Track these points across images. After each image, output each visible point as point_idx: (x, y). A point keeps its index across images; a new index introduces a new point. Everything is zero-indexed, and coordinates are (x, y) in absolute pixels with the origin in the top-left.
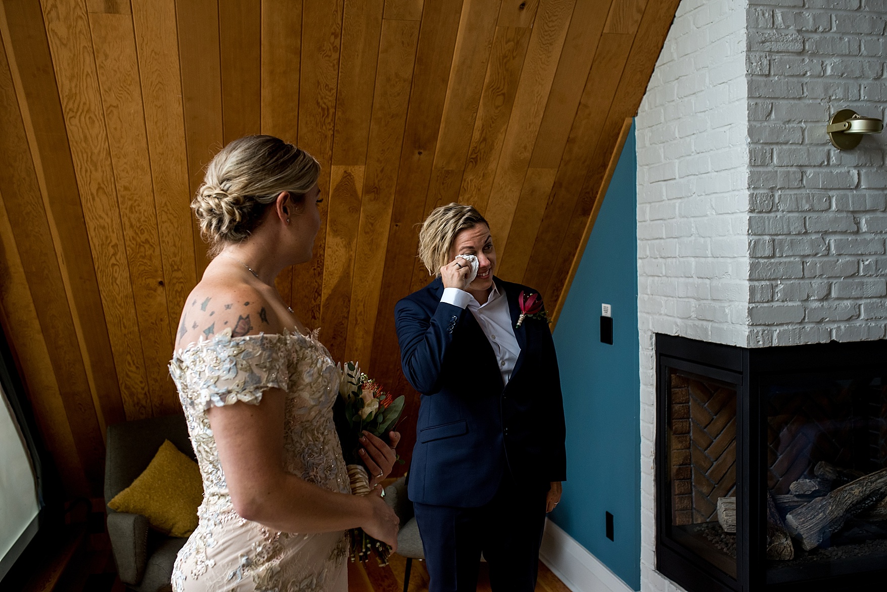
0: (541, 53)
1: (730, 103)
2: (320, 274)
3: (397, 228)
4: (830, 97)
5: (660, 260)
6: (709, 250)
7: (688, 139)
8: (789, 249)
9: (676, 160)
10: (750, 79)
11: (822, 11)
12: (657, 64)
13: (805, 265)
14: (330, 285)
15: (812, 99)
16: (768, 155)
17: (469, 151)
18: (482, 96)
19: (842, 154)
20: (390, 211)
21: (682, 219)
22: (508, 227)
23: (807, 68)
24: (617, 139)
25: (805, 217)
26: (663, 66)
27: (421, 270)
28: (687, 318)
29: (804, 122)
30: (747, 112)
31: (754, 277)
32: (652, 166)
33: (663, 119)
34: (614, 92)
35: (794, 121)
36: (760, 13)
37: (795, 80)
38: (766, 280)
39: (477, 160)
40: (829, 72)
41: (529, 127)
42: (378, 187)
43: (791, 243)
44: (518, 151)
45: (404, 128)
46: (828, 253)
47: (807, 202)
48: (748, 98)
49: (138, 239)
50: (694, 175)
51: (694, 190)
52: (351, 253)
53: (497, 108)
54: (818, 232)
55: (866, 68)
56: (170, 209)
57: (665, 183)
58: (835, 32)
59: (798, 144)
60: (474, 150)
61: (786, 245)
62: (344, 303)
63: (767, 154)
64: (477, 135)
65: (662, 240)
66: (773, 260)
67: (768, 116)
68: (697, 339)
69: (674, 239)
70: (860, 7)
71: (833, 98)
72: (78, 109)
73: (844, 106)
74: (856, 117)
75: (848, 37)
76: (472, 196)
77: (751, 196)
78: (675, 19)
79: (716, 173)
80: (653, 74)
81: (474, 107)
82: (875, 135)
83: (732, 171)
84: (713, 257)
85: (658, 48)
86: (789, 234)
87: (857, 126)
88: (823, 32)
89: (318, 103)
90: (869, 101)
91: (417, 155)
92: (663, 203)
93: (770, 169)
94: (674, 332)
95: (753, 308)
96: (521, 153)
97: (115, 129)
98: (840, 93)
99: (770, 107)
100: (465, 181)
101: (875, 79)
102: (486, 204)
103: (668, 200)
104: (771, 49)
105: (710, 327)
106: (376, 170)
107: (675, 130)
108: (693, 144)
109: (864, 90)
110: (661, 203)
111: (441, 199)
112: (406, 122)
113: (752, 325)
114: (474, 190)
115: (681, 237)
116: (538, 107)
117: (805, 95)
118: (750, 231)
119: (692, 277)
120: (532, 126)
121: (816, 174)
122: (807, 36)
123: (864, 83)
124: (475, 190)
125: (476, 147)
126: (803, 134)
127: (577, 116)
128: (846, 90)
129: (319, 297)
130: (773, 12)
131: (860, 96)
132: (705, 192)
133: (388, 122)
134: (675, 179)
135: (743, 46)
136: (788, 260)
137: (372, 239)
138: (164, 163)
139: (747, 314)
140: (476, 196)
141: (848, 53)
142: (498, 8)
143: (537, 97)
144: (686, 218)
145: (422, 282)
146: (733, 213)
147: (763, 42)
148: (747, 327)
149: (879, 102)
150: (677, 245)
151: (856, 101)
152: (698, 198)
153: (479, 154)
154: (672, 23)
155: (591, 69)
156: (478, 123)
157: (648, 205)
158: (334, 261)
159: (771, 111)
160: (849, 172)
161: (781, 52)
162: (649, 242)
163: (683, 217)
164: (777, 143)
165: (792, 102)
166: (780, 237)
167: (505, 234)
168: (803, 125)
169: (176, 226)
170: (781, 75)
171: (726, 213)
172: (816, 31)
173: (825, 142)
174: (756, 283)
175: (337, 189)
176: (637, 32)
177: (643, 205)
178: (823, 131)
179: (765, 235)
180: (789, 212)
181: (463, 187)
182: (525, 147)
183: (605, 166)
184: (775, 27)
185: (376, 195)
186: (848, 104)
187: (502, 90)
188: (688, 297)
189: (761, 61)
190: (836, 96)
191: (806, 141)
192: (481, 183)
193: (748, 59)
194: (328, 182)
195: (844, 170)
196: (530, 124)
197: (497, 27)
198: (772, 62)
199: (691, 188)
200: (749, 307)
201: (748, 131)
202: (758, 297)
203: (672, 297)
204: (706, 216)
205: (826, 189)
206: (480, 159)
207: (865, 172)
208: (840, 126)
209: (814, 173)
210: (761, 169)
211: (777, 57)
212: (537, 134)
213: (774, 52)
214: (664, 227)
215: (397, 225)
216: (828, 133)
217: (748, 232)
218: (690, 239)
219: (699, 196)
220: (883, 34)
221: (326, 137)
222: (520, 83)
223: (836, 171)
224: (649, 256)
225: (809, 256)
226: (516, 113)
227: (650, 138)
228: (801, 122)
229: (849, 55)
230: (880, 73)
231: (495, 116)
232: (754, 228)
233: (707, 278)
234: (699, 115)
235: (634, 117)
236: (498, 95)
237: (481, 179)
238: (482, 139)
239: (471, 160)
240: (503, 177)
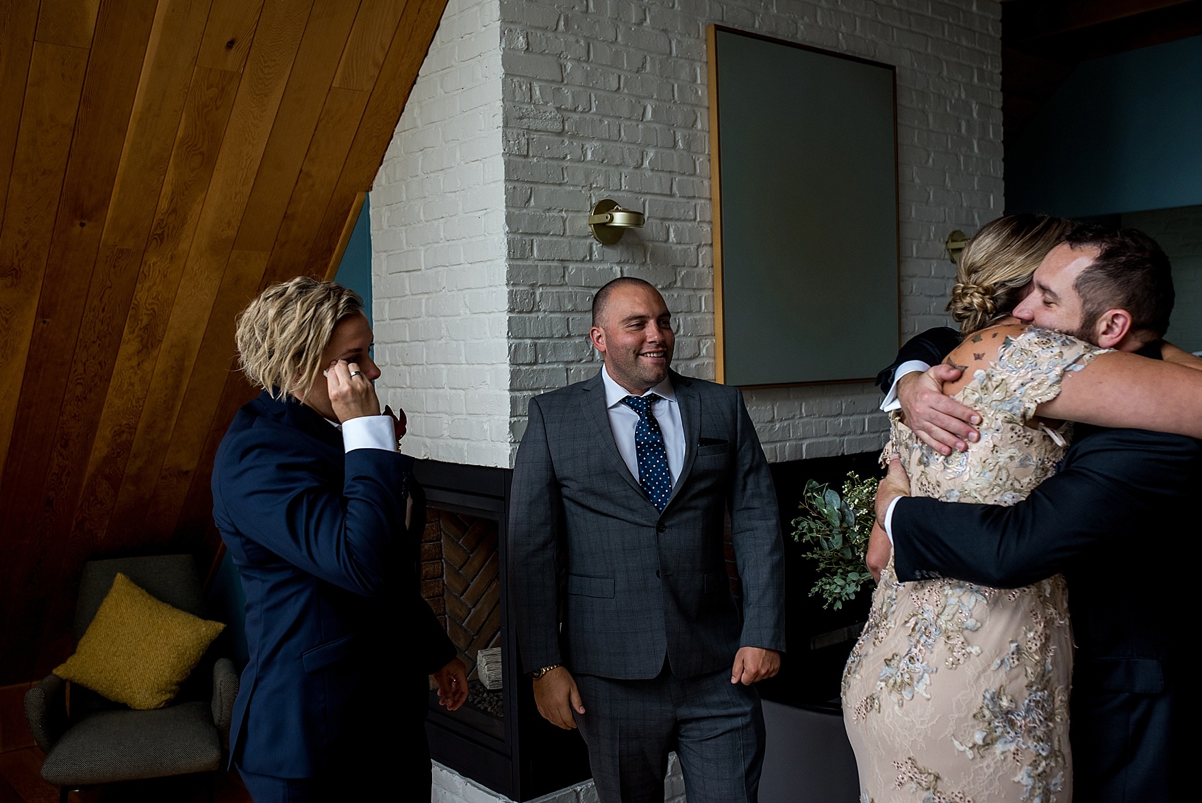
0: (254, 105)
1: (484, 184)
3: (46, 325)
4: (591, 185)
5: (403, 368)
6: (463, 355)
7: (436, 223)
8: (551, 354)
9: (422, 248)
10: (507, 159)
11: (581, 89)
12: (396, 130)
13: (569, 373)
15: (572, 185)
16: (528, 248)
17: (151, 226)
18: (173, 153)
19: (604, 249)
20: (35, 302)
21: (430, 319)
22: (203, 327)
23: (567, 151)
24: (347, 217)
25: (568, 318)
26: (404, 133)
27: (78, 384)
28: (438, 438)
29: (565, 211)
30: (505, 197)
31: (515, 386)
32: (392, 253)
33: (405, 196)
34: (343, 161)
35: (555, 209)
36: (517, 85)
37: (555, 163)
38: (528, 390)
39: (163, 238)
40: (589, 157)
41: (235, 198)
42: (17, 269)
43: (554, 347)
44: (219, 228)
45: (60, 189)
46: (593, 359)
47: (569, 301)
48: (506, 180)
50: (444, 266)
51: (444, 285)
53: (193, 170)
54: (582, 335)
55: (626, 156)
57: (408, 274)
58: (594, 114)
59: (559, 235)
60: (159, 223)
61: (549, 349)
63: (527, 245)
64: (164, 204)
65: (406, 344)
66: (535, 367)
67: (527, 202)
68: (451, 462)
69: (421, 343)
70: (619, 88)
71: (594, 186)
73: (605, 195)
74: (617, 208)
75: (609, 120)
76: (154, 284)
77: (511, 293)
78: (419, 78)
79: (470, 265)
80: (391, 142)
81: (161, 168)
82: (637, 229)
83: (489, 263)
84: (468, 364)
85: (398, 111)
86: (552, 337)
87: (619, 219)
88: (582, 112)
90: (630, 191)
91: (77, 229)
92: (406, 298)
93: (530, 263)
94: (423, 455)
95: (515, 422)
96: (223, 231)
98: (600, 181)
99: (529, 192)
100: (146, 264)
101: (635, 168)
102: (173, 295)
103: (412, 294)
104: (529, 126)
105: (466, 446)
106: (17, 245)
107: (419, 211)
108: (442, 230)
109: (625, 180)
110: (403, 298)
111: (110, 287)
112: (64, 181)
113: (515, 442)
114: (158, 277)
115: (429, 339)
116: (247, 173)
117: (566, 181)
118: (510, 334)
119: (443, 388)
120: (238, 197)
121: (579, 270)
122: (566, 114)
123: (625, 171)
124: (160, 277)
125: (162, 220)
126: (564, 224)
127: (297, 187)
128: (607, 178)
130: (530, 85)
131: (621, 185)
132: (456, 288)
133: (37, 181)
134: (420, 270)
135: (499, 121)
136: (551, 366)
137: (6, 341)
139: (508, 430)
140: (160, 284)
141: (608, 137)
142: (198, 43)
143: (246, 160)
144: (434, 318)
145: (80, 400)
146: (490, 313)
147: (521, 118)
148: (509, 444)
149: (640, 193)
150: (424, 350)
151: (617, 190)
152: (449, 294)
153: (166, 229)
154: (414, 83)
155: (316, 130)
156: (167, 189)
157: (387, 301)
159: (530, 196)
160: (611, 269)
161: (539, 131)
162: (390, 345)
163: (431, 316)
164: (537, 234)
165: (552, 188)
166: (542, 341)
167: (200, 334)
168: (564, 214)
170: (540, 157)
171: (482, 313)
172: (575, 110)
173: (586, 234)
174: (518, 394)
176: (373, 89)
177: (381, 300)
178: (584, 222)
179: (527, 338)
180: (551, 312)
181: (143, 272)
182: (229, 223)
183: (331, 250)
184: (534, 102)
185: (16, 278)
186: (610, 193)
187: (199, 148)
188: (439, 412)
189: (519, 139)
190: (597, 184)
191: (568, 233)
192: (168, 268)
193: (505, 135)
195: (607, 266)
196: (236, 194)
197: (196, 68)
198: (530, 141)
199: (439, 281)
200: (510, 422)
201: (506, 218)
202: (520, 410)
203: (419, 412)
204: (459, 315)
205: (589, 287)
206: (168, 235)
207: (628, 270)
208: (602, 218)
209: (577, 268)
210: (520, 263)
211: (536, 136)
212: (245, 206)
213: (532, 130)
214: (407, 328)
215: (44, 322)
216: (590, 225)
217: (508, 334)
218: (440, 342)
219: (449, 291)
220: (642, 120)
222: (224, 141)
223: (599, 267)
224: (389, 363)
225: (572, 362)
226: (218, 179)
227: (388, 219)
228: (561, 211)
229: (608, 140)
230: (640, 162)
231: (191, 181)
232: (514, 331)
233: (461, 389)
234: (449, 195)
235: (368, 191)
236: (194, 154)
237: (168, 261)
238: (171, 210)
239: (155, 236)
240: (198, 260)
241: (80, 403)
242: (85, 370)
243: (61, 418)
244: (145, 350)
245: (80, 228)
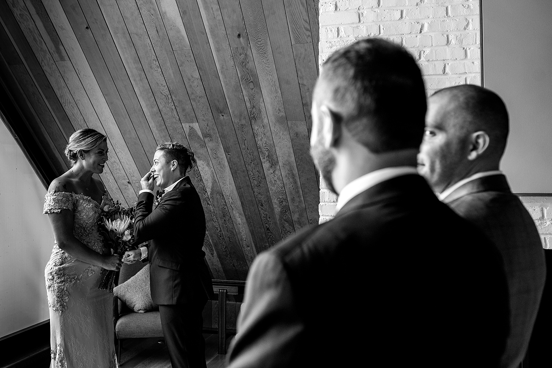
0: (262, 58)
2: (201, 180)
3: (230, 155)
14: (209, 186)
17: (248, 114)
18: (241, 84)
20: (222, 147)
39: (255, 118)
41: (276, 99)
42: (209, 134)
44: (276, 112)
45: (208, 103)
49: (111, 160)
52: (212, 169)
53: (252, 89)
56: (119, 146)
60: (250, 112)
62: (220, 196)
64: (248, 104)
72: (66, 102)
76: (262, 138)
81: (239, 90)
89: (162, 93)
96: (279, 113)
97: (83, 110)
100: (254, 130)
106: (204, 125)
111: (246, 140)
112: (208, 100)
114: (262, 135)
116: (275, 87)
120: (277, 98)
127: (302, 91)
129: (206, 193)
137: (219, 162)
138: (107, 124)
142: (227, 38)
143: (272, 82)
153: (254, 114)
156: (246, 98)
158: (205, 174)
167: (293, 159)
169: (124, 155)
175: (189, 136)
176: (313, 41)
181: (255, 133)
182: (279, 110)
185: (211, 138)
187: (250, 80)
192: (264, 131)
194: (184, 132)
197: (231, 48)
206: (257, 117)
212: (282, 102)
215: (229, 154)
221: (172, 109)
222: (258, 76)
231: (254, 94)
236: (249, 83)
237: (262, 128)
238: (252, 107)
239: (252, 118)
240: (275, 127)
241: (259, 188)
242: (253, 174)
243: (255, 194)
244: (273, 166)
245: (222, 117)
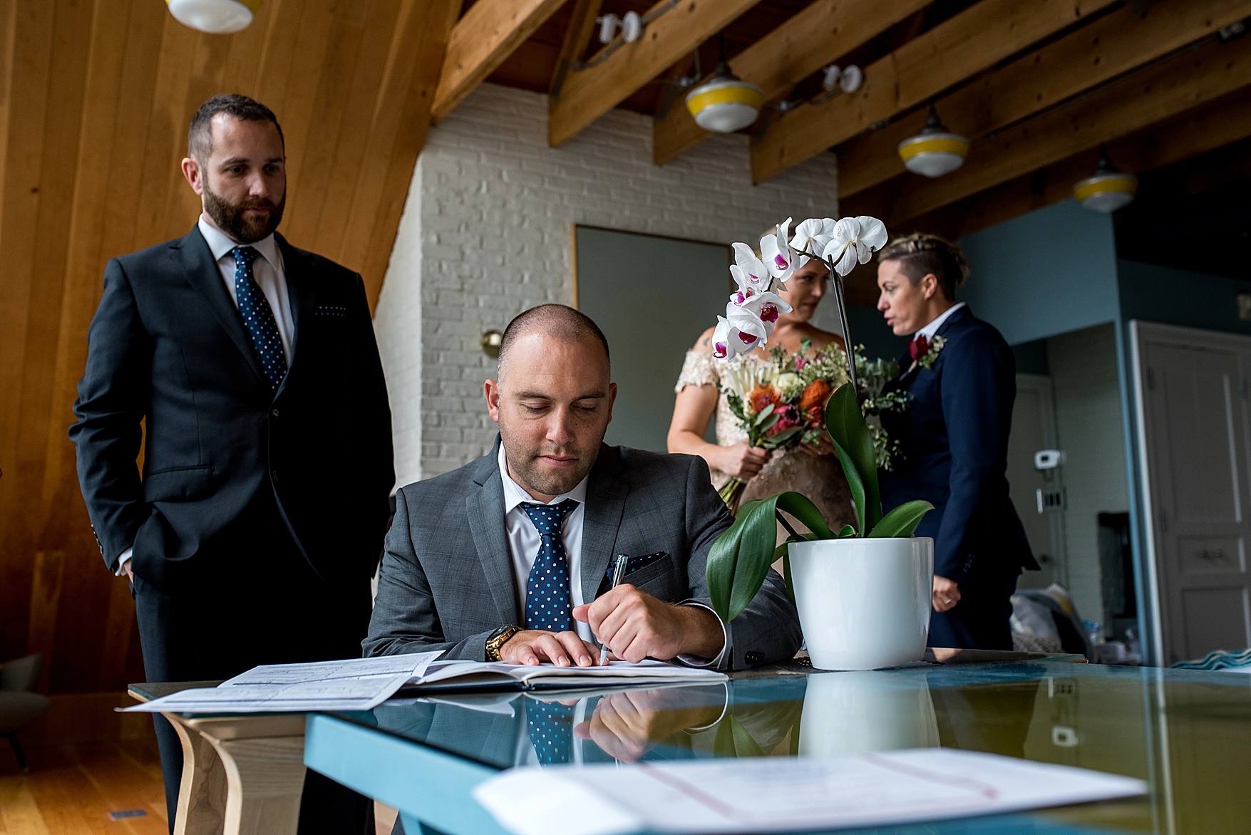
8: (451, 421)
11: (476, 265)
13: (463, 434)
16: (435, 357)
19: (491, 360)
23: (465, 301)
25: (464, 400)
37: (456, 308)
38: (433, 442)
40: (481, 305)
43: (453, 418)
46: (481, 427)
47: (464, 390)
59: (458, 351)
61: (449, 419)
67: (436, 331)
70: (504, 263)
71: (485, 322)
73: (488, 326)
75: (496, 283)
77: (423, 383)
86: (452, 411)
88: (476, 278)
93: (437, 366)
98: (489, 319)
104: (438, 286)
117: (464, 319)
118: (422, 407)
122: (465, 280)
126: (462, 344)
130: (440, 263)
136: (450, 429)
141: (495, 293)
147: (433, 282)
148: (418, 470)
161: (446, 289)
164: (443, 350)
165: (455, 323)
166: (444, 413)
168: (461, 338)
170: (446, 305)
172: (472, 277)
173: (478, 349)
174: (426, 443)
178: (476, 344)
179: (433, 411)
180: (451, 396)
184: (442, 273)
186: (491, 325)
189: (431, 294)
191: (465, 349)
193: (421, 293)
198: (439, 296)
201: (421, 339)
202: (428, 453)
209: (470, 371)
210: (430, 366)
211: (443, 292)
213: (440, 289)
216: (479, 344)
223: (487, 371)
225: (466, 427)
232: (425, 405)
